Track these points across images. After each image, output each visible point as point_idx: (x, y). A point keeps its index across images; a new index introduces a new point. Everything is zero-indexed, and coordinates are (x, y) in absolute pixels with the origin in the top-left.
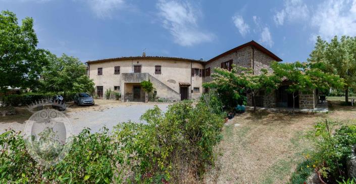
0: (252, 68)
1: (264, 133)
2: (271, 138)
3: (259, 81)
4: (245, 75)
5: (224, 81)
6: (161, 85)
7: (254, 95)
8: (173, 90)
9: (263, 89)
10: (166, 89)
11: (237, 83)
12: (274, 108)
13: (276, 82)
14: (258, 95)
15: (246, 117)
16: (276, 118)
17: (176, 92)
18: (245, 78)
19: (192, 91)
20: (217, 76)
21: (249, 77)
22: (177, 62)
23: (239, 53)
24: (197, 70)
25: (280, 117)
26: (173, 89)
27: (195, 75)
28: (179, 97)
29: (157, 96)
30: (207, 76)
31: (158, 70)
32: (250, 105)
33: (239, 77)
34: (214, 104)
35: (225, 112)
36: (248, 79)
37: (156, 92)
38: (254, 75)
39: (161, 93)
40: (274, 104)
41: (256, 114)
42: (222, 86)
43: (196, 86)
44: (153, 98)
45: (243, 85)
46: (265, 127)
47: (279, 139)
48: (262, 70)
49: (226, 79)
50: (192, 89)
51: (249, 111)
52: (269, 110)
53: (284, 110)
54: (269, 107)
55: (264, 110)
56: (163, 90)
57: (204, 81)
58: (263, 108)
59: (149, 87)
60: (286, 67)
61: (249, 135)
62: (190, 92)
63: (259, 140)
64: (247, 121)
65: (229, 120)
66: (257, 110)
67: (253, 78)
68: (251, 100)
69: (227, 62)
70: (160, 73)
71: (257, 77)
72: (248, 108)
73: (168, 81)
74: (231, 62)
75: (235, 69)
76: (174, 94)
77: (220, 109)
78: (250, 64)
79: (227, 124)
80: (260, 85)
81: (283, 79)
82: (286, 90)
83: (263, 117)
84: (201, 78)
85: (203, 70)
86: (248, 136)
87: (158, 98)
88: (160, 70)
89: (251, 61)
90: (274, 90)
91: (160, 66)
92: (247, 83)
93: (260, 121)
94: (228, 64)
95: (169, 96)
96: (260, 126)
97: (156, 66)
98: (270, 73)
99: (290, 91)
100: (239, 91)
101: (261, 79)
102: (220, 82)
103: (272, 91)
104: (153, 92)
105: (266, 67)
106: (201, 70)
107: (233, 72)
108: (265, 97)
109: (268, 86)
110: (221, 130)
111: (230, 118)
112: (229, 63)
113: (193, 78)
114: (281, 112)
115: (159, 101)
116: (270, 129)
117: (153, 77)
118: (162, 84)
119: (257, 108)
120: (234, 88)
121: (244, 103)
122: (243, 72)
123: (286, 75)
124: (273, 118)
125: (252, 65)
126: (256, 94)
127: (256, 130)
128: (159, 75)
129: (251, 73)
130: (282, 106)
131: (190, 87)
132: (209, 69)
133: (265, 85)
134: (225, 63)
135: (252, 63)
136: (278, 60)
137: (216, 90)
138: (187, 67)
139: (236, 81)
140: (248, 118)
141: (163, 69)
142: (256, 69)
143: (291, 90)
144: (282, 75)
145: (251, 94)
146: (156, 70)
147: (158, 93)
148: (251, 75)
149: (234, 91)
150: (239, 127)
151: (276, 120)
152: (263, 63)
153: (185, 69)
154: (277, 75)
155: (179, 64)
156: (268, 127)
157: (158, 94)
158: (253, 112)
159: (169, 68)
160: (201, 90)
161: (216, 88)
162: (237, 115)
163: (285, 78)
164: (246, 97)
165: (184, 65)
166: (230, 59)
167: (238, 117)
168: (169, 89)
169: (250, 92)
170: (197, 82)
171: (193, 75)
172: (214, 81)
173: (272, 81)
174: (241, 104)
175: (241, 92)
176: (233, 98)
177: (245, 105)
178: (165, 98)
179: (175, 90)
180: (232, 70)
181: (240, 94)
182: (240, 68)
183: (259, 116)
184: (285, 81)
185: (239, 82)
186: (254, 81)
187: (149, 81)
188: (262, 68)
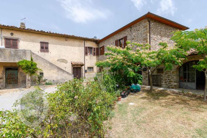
0: (148, 43)
1: (161, 115)
2: (169, 122)
3: (157, 57)
4: (141, 52)
5: (117, 59)
6: (48, 65)
7: (150, 74)
8: (64, 71)
9: (162, 66)
10: (56, 70)
11: (132, 60)
12: (176, 88)
13: (178, 56)
14: (155, 73)
15: (141, 96)
16: (178, 101)
17: (68, 73)
18: (140, 54)
19: (86, 71)
20: (110, 54)
21: (145, 53)
22: (68, 39)
23: (134, 28)
24: (90, 48)
25: (183, 101)
26: (64, 69)
27: (89, 54)
28: (71, 78)
29: (44, 78)
30: (101, 54)
31: (44, 48)
32: (146, 85)
33: (134, 54)
34: (107, 82)
35: (118, 91)
36: (144, 55)
37: (42, 74)
38: (151, 51)
39: (49, 74)
40: (176, 84)
41: (153, 95)
42: (115, 64)
43: (89, 66)
44: (39, 81)
45: (138, 63)
46: (162, 108)
47: (179, 125)
48: (160, 44)
49: (120, 57)
50: (86, 69)
51: (144, 91)
52: (168, 91)
53: (191, 93)
54: (169, 87)
55: (162, 90)
56: (52, 71)
57: (98, 60)
58: (161, 89)
59: (31, 68)
60: (194, 36)
61: (144, 114)
62: (84, 72)
63: (155, 121)
64: (142, 100)
65: (122, 99)
66: (154, 90)
67: (150, 54)
68: (147, 78)
69: (122, 39)
70: (48, 51)
71: (154, 53)
72: (144, 87)
73: (58, 60)
74: (125, 38)
75: (129, 45)
76: (65, 75)
77: (113, 88)
78: (145, 39)
79: (120, 103)
80: (158, 61)
81: (188, 53)
82: (194, 66)
83: (161, 98)
84: (95, 57)
85: (97, 49)
86: (143, 116)
87: (45, 80)
88: (47, 48)
89: (147, 35)
90: (176, 66)
91: (47, 43)
92: (142, 60)
93: (157, 101)
94: (122, 42)
95: (59, 78)
96: (157, 108)
97: (41, 42)
98: (171, 47)
99: (201, 68)
100: (134, 69)
101: (159, 55)
102: (114, 60)
103: (174, 68)
104: (39, 74)
105: (165, 40)
106: (94, 49)
107: (128, 49)
108: (164, 76)
109: (167, 62)
110: (113, 109)
111: (123, 96)
112: (123, 40)
113: (87, 57)
114: (185, 95)
115: (47, 84)
116: (168, 112)
117: (37, 56)
118: (51, 64)
119: (154, 88)
120: (129, 66)
121: (140, 81)
122: (138, 48)
123: (195, 47)
124: (173, 100)
125: (148, 40)
126: (152, 72)
127: (152, 111)
128: (46, 54)
129: (147, 49)
130: (187, 88)
131: (83, 67)
132: (103, 47)
133: (163, 62)
134: (120, 40)
135: (148, 37)
136: (182, 28)
137: (109, 68)
138: (79, 46)
139: (131, 58)
140: (143, 98)
141: (50, 47)
142: (153, 44)
143: (202, 66)
144: (188, 47)
145: (147, 72)
146: (42, 48)
147: (44, 75)
148: (147, 51)
149: (129, 69)
150: (133, 106)
151: (177, 103)
152: (162, 36)
153: (77, 48)
154: (181, 48)
155: (71, 42)
156: (167, 110)
157: (46, 76)
158: (149, 92)
159: (59, 46)
160: (96, 69)
161: (109, 66)
162: (131, 95)
163: (192, 50)
164: (142, 76)
165: (77, 43)
166: (125, 36)
167: (132, 96)
168: (60, 69)
169: (146, 70)
170: (91, 61)
171: (86, 54)
172: (108, 60)
173: (174, 56)
174: (136, 82)
175: (136, 70)
176: (128, 76)
177: (141, 84)
178: (55, 79)
179: (67, 70)
180: (126, 47)
181: (135, 72)
182: (134, 44)
183: (156, 97)
184: (193, 55)
185: (134, 59)
186: (151, 58)
187: (32, 60)
188: (161, 41)
